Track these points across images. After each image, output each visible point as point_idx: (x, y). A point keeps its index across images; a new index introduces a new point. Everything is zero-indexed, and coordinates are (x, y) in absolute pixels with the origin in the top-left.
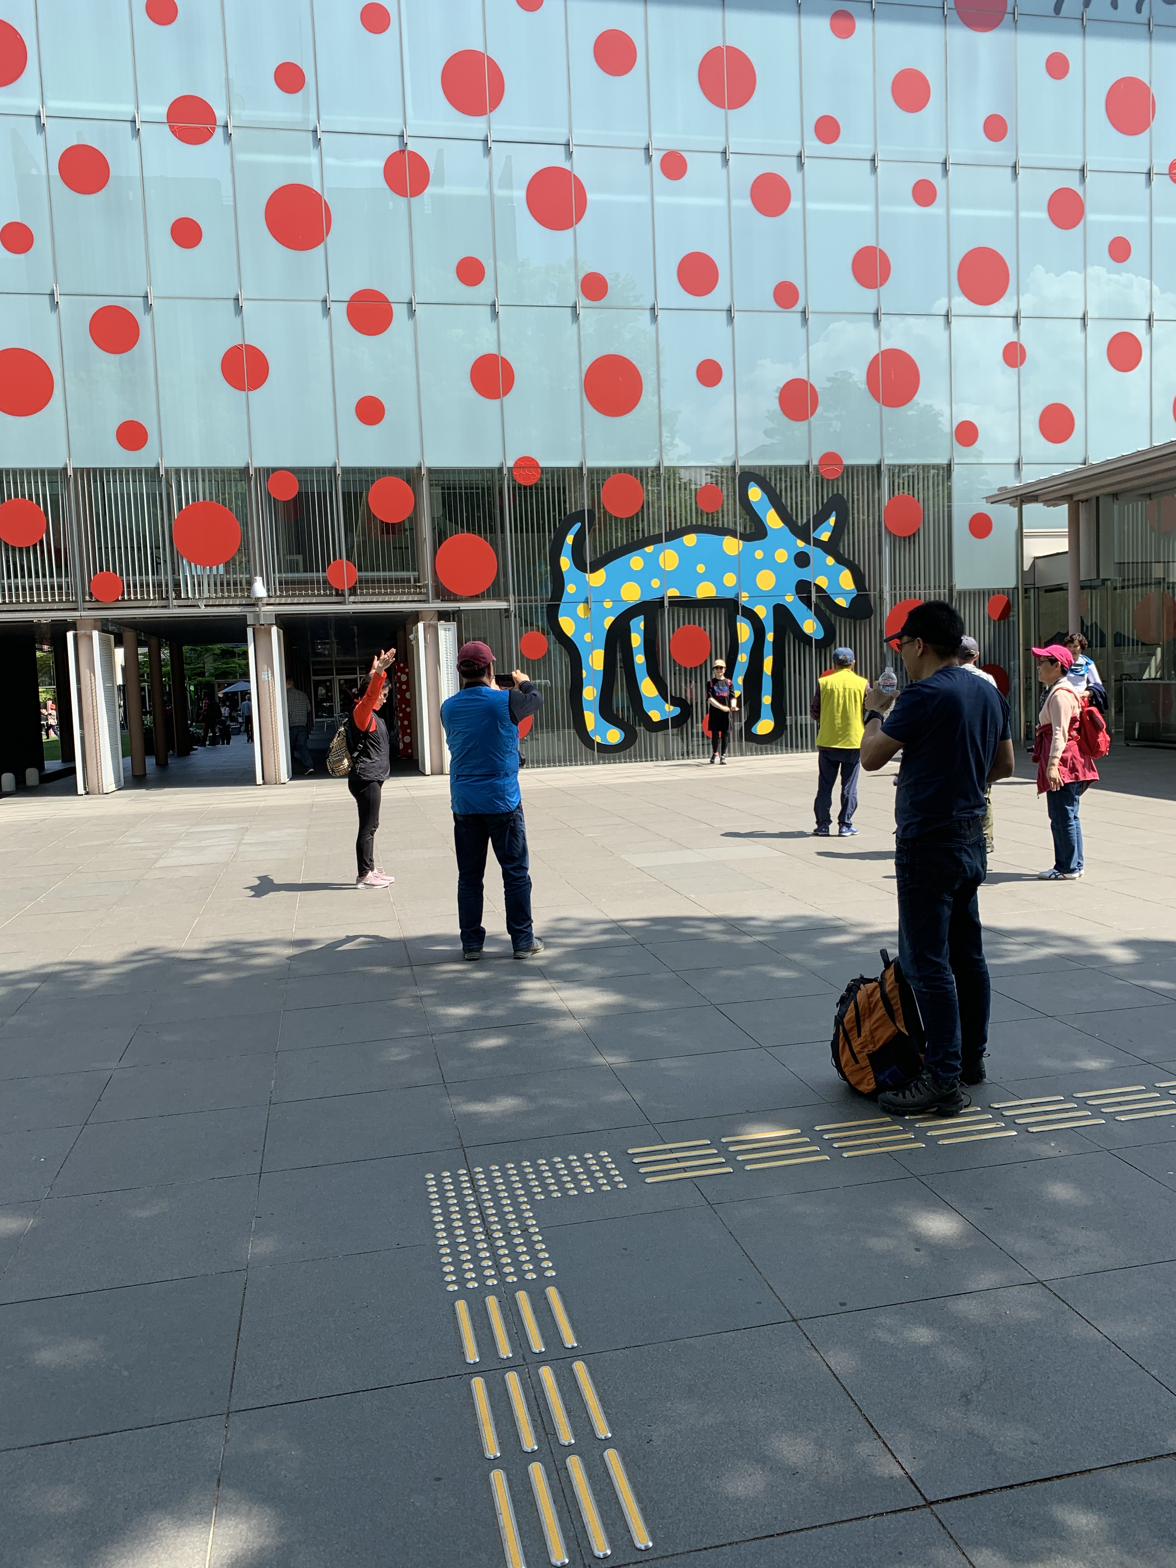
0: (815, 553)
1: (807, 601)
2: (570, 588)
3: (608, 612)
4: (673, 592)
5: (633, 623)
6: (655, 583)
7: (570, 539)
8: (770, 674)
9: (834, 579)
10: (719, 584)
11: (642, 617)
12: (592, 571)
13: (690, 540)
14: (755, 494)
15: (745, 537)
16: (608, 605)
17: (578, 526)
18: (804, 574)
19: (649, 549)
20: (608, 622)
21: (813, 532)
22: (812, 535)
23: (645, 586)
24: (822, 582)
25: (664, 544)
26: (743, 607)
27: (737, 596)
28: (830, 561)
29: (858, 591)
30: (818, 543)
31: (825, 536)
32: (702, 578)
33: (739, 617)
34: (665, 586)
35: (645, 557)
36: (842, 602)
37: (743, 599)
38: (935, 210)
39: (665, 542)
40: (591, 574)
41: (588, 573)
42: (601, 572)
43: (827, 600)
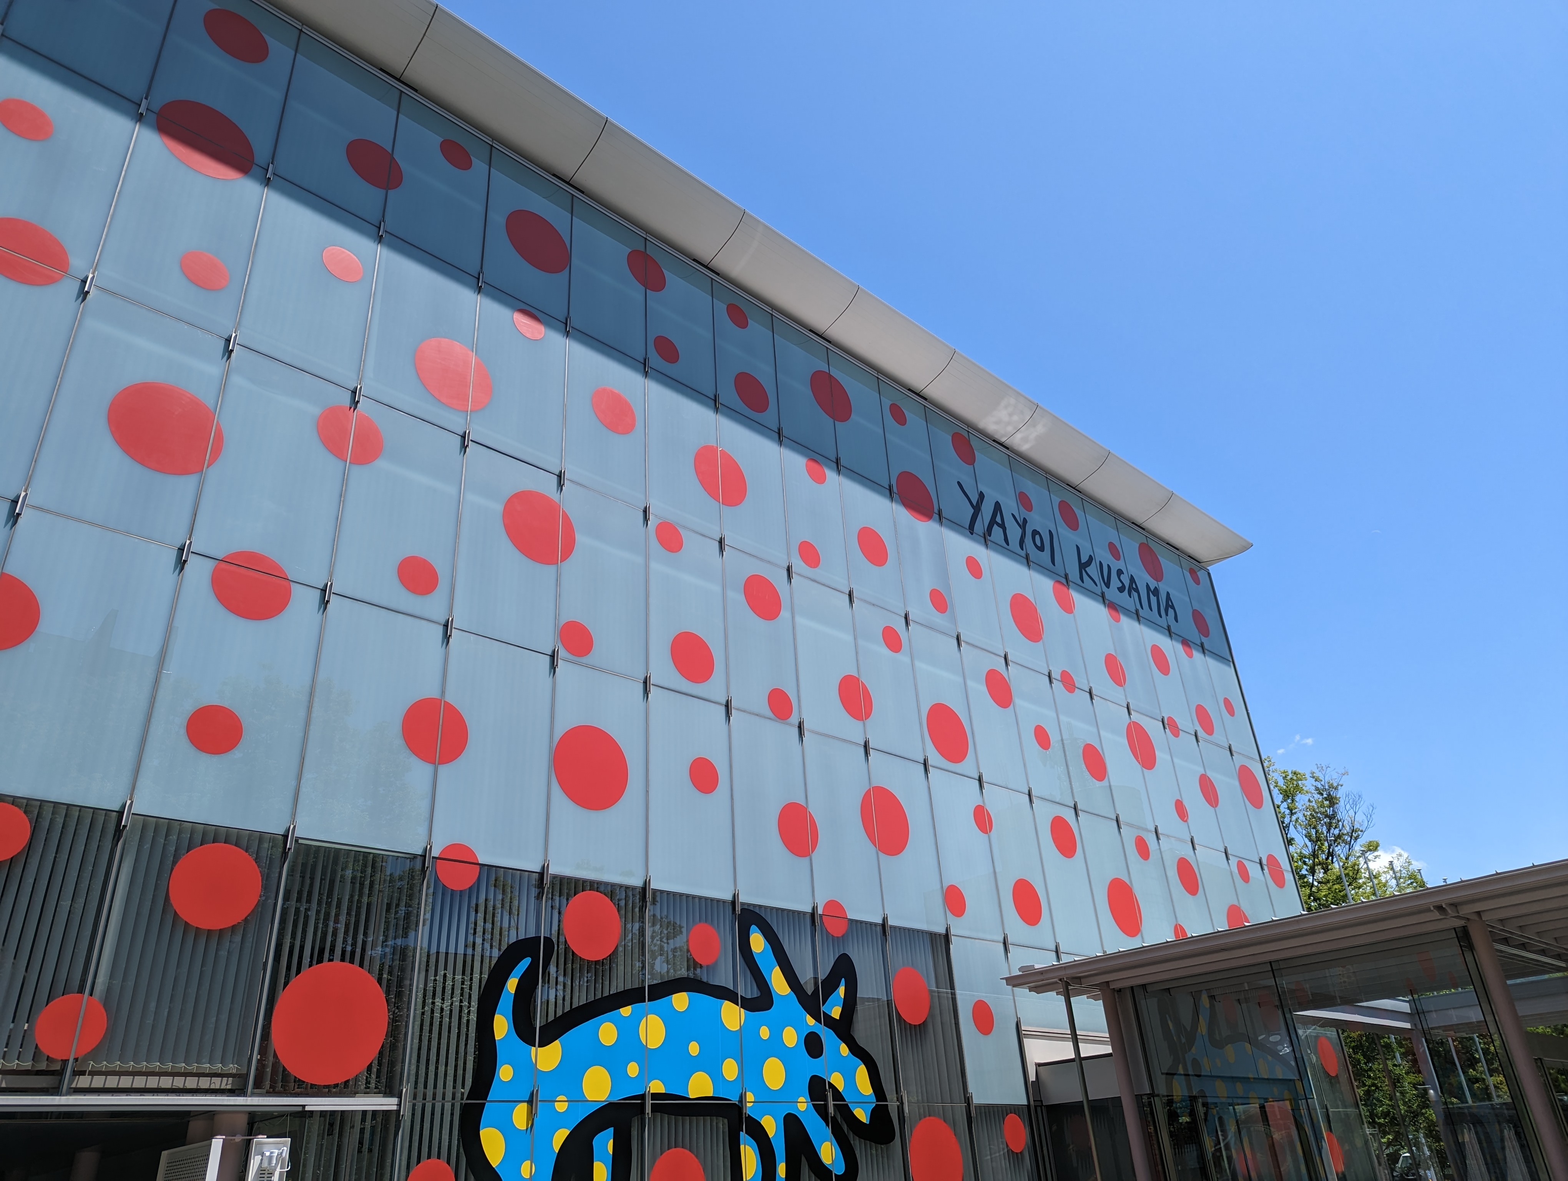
0: (827, 1036)
1: (822, 1111)
2: (505, 1073)
4: (657, 1087)
5: (597, 1141)
6: (633, 1070)
7: (512, 984)
10: (716, 1076)
11: (611, 1131)
12: (542, 1043)
13: (680, 1001)
14: (758, 942)
15: (749, 1005)
16: (561, 1107)
17: (526, 962)
19: (626, 1011)
20: (560, 1136)
21: (823, 1005)
22: (823, 1008)
23: (617, 1074)
24: (837, 1080)
25: (647, 1004)
26: (750, 1119)
27: (742, 1098)
29: (877, 1101)
30: (829, 1022)
31: (836, 1013)
32: (696, 1064)
33: (743, 1135)
34: (646, 1074)
35: (620, 1024)
36: (862, 1115)
37: (749, 1105)
38: (902, 657)
39: (648, 1001)
40: (539, 1049)
41: (535, 1046)
42: (556, 1046)
43: (845, 1110)
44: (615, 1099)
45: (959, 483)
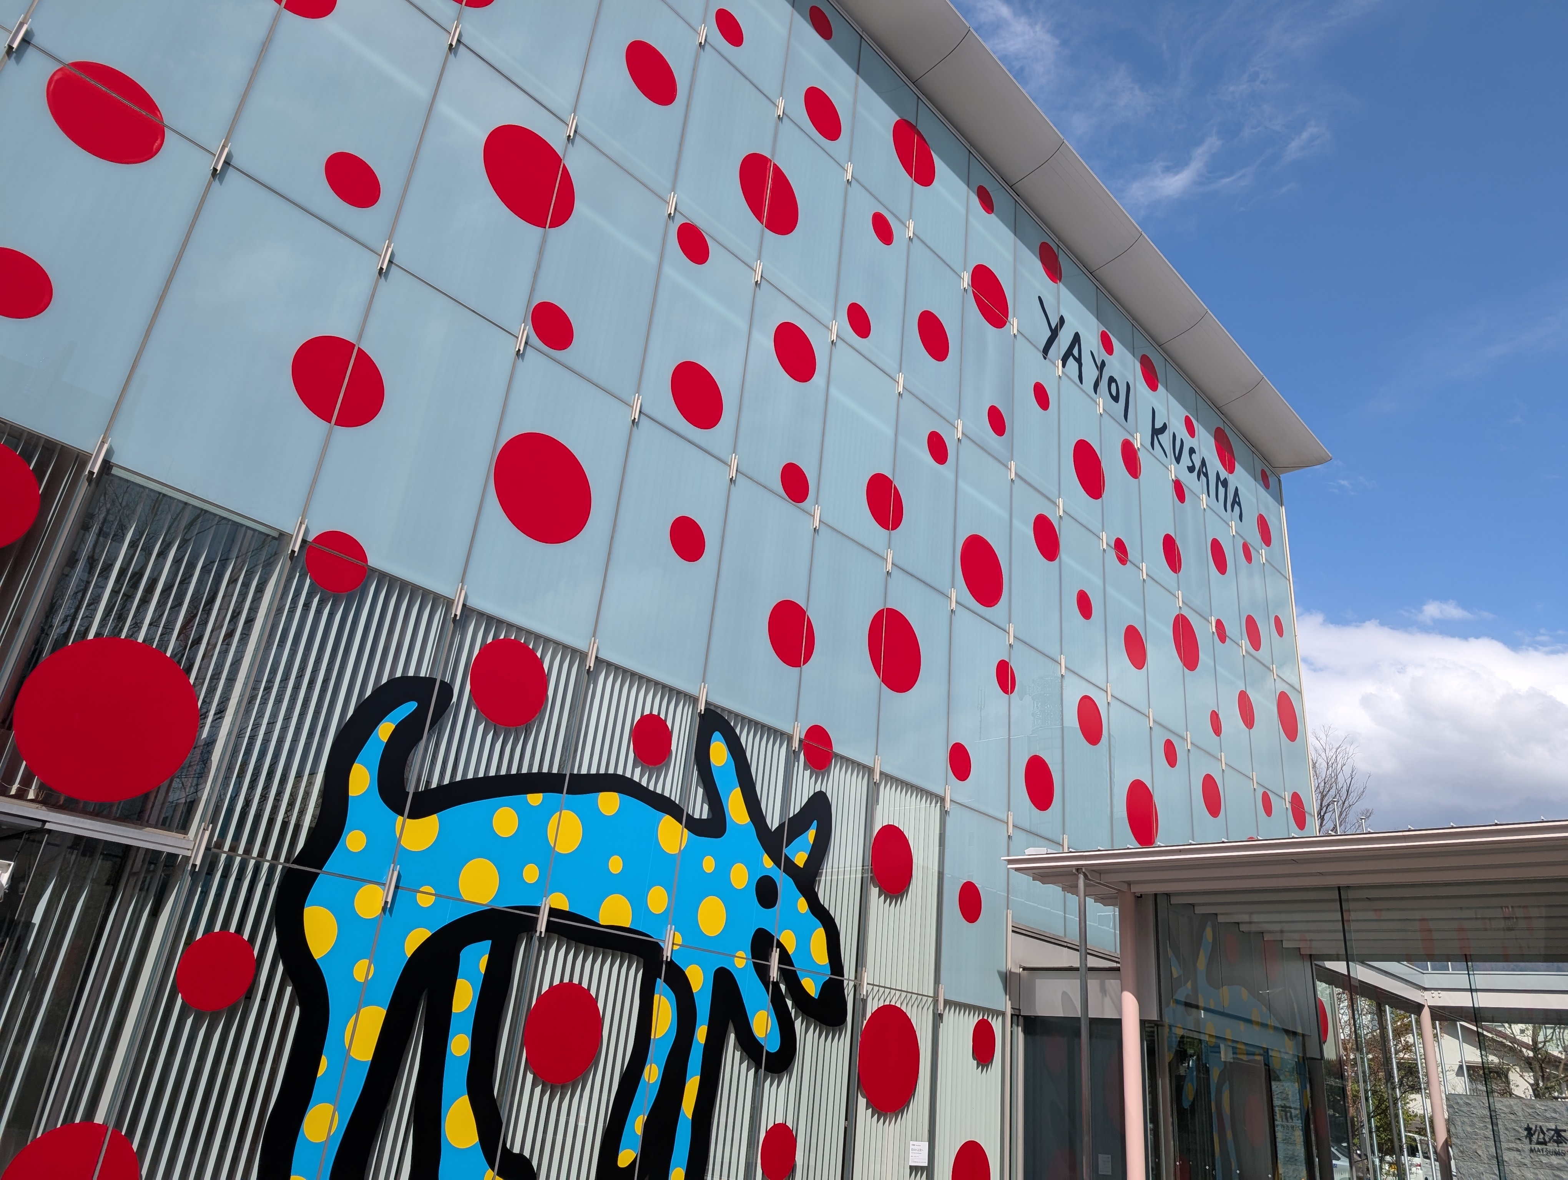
0: (785, 885)
1: (762, 972)
2: (353, 842)
3: (420, 917)
4: (560, 902)
5: (467, 953)
6: (531, 873)
7: (385, 730)
8: (690, 1117)
9: (804, 941)
10: (639, 903)
11: (487, 944)
12: (413, 815)
13: (608, 802)
14: (719, 753)
15: (695, 826)
16: (425, 901)
17: (409, 708)
18: (765, 919)
19: (535, 799)
20: (417, 938)
21: (786, 847)
22: (785, 851)
23: (509, 875)
24: (788, 939)
25: (564, 797)
26: (672, 965)
27: (662, 935)
28: (802, 905)
29: (831, 974)
30: (790, 868)
31: (800, 859)
32: (616, 885)
33: (660, 983)
34: (547, 882)
35: (524, 814)
36: (811, 987)
37: (674, 948)
38: (945, 470)
39: (568, 793)
40: (408, 820)
41: (402, 815)
42: (433, 820)
43: (790, 977)
44: (500, 905)
45: (1040, 298)
